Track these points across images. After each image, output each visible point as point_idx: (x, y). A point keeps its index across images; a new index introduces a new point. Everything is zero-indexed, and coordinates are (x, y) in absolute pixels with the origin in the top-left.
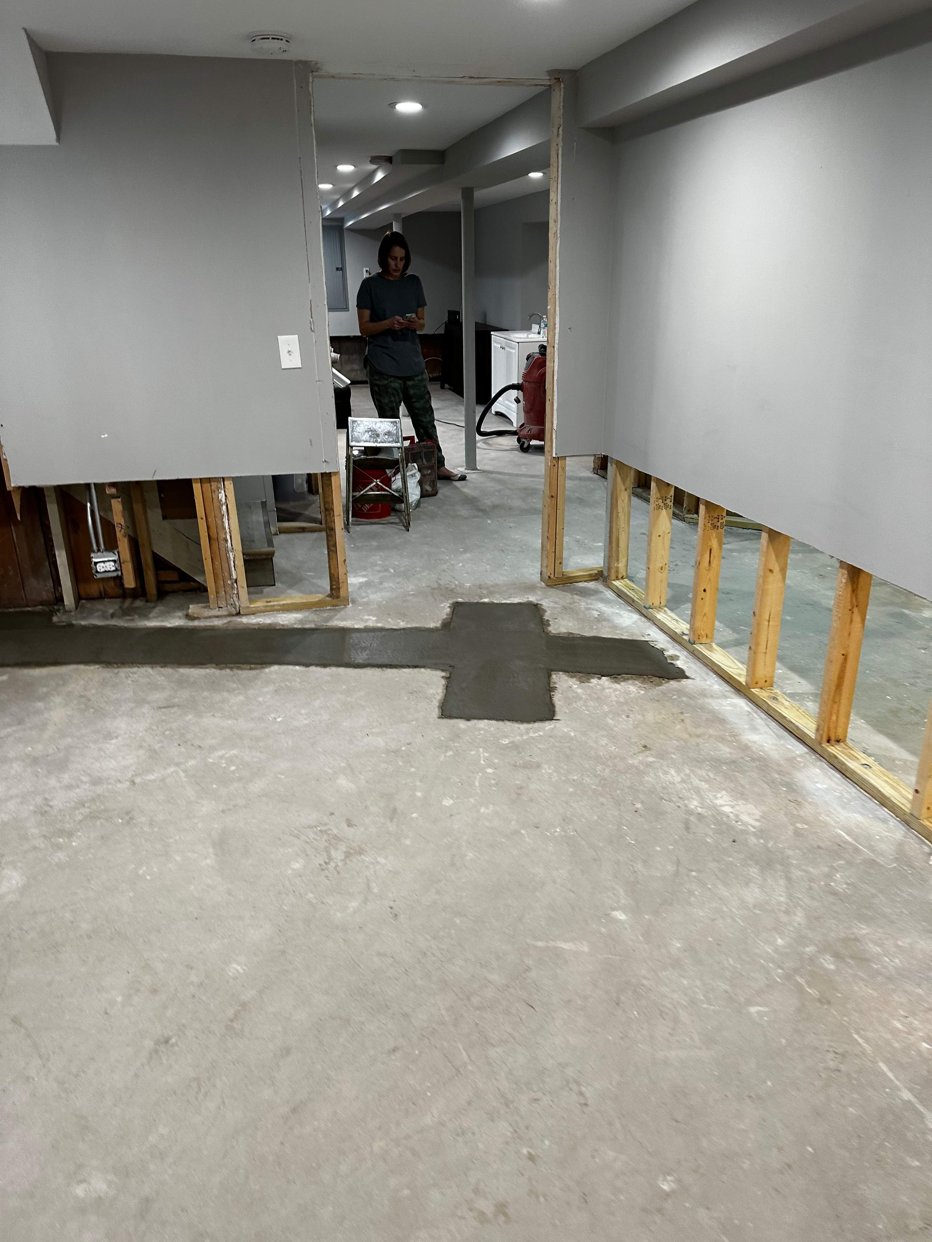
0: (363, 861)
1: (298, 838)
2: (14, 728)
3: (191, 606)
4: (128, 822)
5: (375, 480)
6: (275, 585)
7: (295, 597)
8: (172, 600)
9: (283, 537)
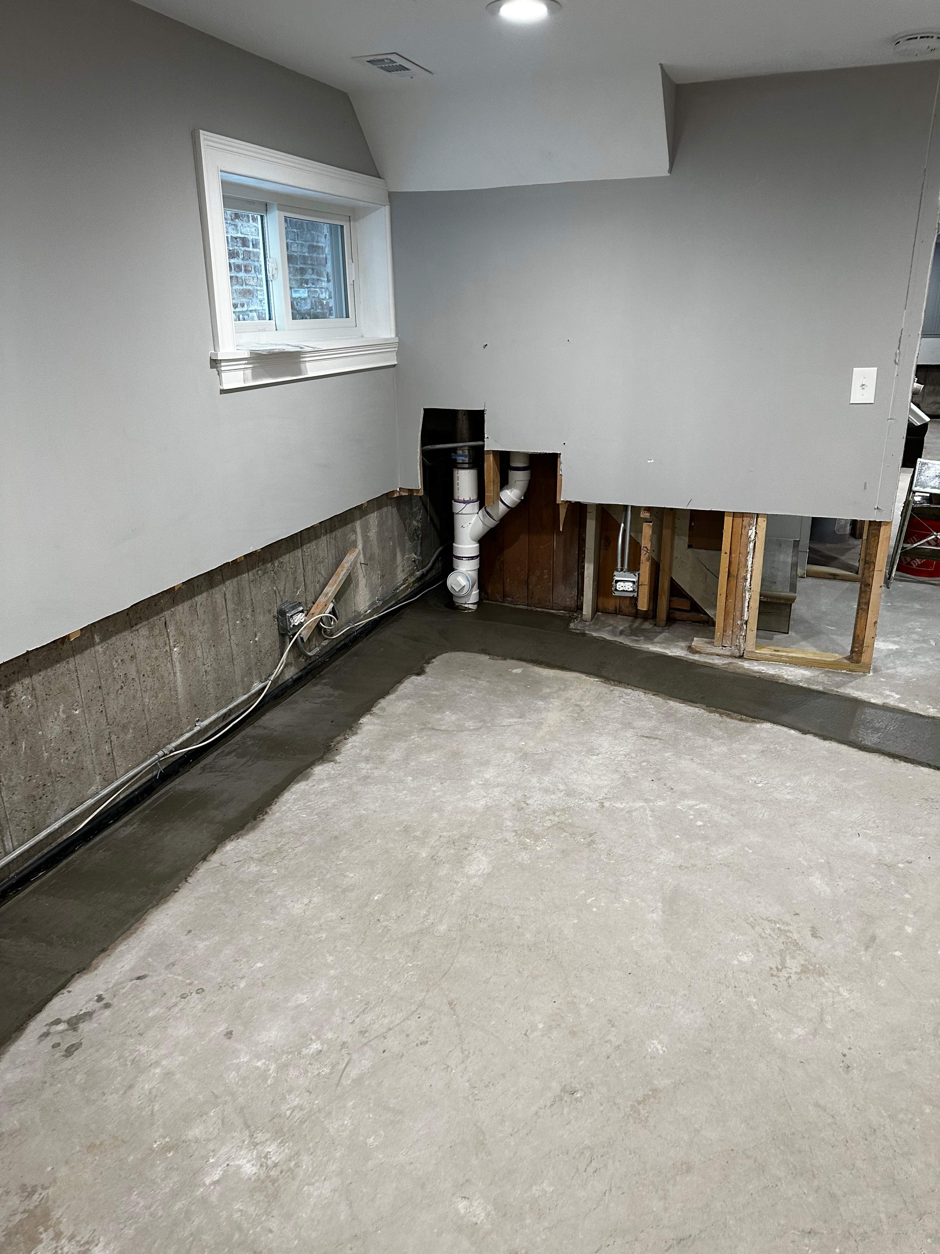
0: (821, 984)
1: (753, 927)
2: (515, 720)
3: (695, 639)
4: (589, 844)
5: (935, 533)
6: (788, 633)
7: (809, 652)
8: (678, 629)
9: (810, 581)
